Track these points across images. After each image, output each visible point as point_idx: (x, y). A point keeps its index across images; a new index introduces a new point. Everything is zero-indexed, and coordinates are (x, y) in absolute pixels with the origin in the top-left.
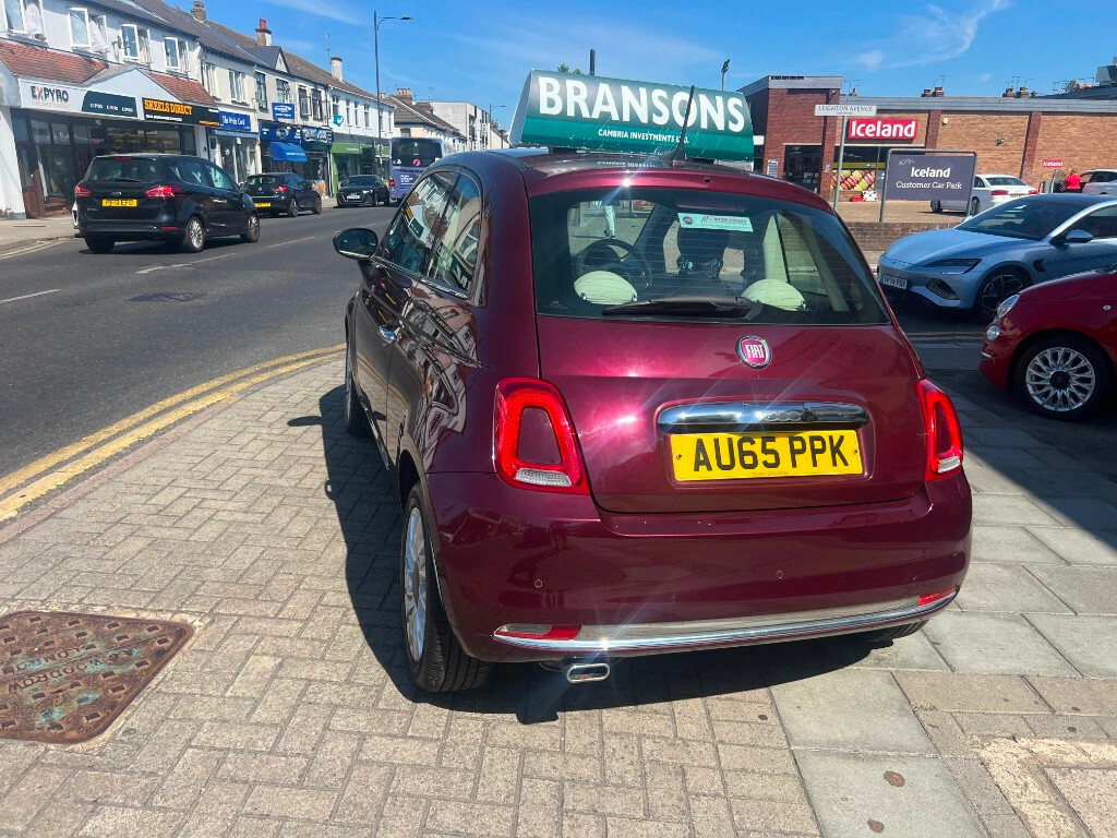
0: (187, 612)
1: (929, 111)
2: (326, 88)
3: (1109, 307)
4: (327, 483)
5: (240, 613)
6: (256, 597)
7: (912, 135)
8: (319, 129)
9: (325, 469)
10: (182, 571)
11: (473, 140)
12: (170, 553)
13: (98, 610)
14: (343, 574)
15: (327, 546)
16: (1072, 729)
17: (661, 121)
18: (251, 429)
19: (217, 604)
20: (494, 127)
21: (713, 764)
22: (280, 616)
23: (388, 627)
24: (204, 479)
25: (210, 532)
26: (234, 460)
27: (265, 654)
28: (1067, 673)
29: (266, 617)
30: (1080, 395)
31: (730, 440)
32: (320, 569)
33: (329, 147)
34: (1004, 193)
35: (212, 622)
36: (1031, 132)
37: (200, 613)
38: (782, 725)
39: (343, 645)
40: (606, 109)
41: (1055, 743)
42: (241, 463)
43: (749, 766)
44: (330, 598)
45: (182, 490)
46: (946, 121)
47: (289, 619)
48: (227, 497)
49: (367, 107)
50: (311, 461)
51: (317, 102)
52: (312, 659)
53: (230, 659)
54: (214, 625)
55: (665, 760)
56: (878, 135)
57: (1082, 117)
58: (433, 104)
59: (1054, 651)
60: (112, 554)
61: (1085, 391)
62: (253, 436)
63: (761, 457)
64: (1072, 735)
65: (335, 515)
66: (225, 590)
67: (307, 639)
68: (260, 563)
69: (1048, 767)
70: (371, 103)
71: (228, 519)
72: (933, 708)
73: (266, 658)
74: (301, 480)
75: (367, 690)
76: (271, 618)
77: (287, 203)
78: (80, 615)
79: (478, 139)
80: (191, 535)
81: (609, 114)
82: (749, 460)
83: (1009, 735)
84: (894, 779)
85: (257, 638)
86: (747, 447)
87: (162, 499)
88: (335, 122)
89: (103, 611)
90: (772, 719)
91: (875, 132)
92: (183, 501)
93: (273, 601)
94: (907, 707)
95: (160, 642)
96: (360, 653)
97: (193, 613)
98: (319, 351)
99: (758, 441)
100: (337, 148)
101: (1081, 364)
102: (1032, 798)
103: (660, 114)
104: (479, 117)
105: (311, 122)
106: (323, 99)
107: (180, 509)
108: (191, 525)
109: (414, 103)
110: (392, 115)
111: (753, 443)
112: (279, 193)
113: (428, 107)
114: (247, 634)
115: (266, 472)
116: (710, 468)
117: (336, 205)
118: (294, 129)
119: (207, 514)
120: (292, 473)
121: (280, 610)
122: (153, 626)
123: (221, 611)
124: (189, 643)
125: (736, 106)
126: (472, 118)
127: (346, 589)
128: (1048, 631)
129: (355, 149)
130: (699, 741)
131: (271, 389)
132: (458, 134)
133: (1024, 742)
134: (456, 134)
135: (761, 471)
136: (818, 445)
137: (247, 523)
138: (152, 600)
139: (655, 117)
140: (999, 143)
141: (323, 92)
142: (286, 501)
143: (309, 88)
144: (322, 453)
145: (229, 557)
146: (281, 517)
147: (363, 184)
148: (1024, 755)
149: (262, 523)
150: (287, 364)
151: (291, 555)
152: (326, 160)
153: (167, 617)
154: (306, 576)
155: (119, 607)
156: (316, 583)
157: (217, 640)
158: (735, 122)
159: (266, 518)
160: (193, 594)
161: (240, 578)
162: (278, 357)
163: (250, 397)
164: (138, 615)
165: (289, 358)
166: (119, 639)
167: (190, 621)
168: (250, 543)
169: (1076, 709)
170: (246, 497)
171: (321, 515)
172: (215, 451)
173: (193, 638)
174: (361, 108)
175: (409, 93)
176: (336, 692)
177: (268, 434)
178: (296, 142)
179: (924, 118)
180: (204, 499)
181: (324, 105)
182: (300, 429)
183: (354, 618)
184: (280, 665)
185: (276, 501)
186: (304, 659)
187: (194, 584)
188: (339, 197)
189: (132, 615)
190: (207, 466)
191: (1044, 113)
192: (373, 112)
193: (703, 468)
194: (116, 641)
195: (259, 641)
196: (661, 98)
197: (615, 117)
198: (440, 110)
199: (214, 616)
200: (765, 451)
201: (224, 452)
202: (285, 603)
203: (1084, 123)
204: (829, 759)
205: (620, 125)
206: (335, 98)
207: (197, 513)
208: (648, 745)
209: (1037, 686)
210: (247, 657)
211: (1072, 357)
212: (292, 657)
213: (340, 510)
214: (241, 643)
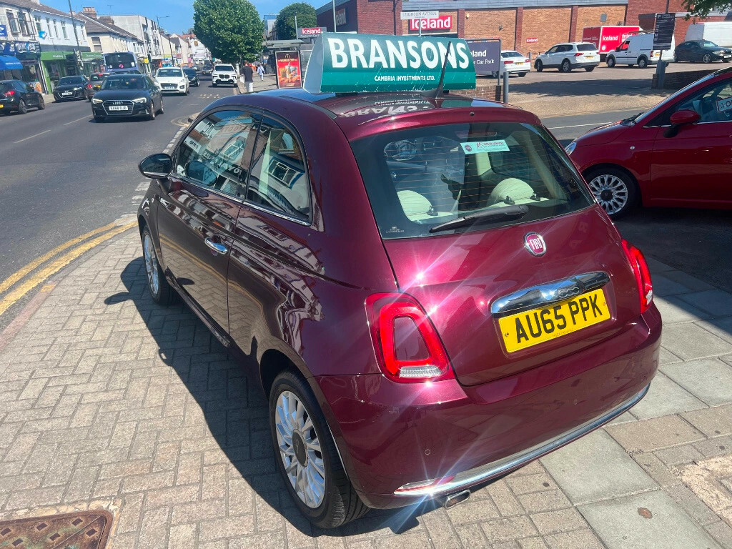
0: (99, 499)
1: (457, 10)
2: (29, 10)
3: (634, 148)
4: (160, 352)
5: (144, 488)
6: (151, 469)
7: (449, 26)
8: (28, 43)
9: (152, 339)
10: (78, 459)
11: (148, 43)
12: (60, 444)
13: (21, 514)
14: (209, 433)
15: (185, 409)
16: (722, 448)
17: (416, 65)
18: (78, 313)
19: (121, 485)
20: (162, 32)
21: (534, 533)
22: (177, 484)
23: (264, 474)
24: (57, 367)
25: (85, 416)
26: (75, 345)
27: (180, 523)
28: (700, 406)
29: (166, 487)
30: (619, 203)
31: (535, 314)
32: (189, 433)
33: (38, 56)
34: (511, 62)
35: (124, 503)
36: (518, 21)
37: (111, 497)
38: (560, 488)
39: (238, 499)
40: (378, 60)
41: (718, 460)
42: (83, 346)
43: (558, 528)
44: (209, 458)
45: (45, 381)
46: (468, 16)
47: (185, 485)
48: (85, 380)
49: (63, 23)
50: (137, 334)
51: (23, 22)
52: (219, 518)
53: (155, 535)
54: (126, 505)
55: (503, 538)
56: (428, 27)
57: (547, 10)
58: (113, 18)
59: (687, 392)
60: (10, 456)
61: (621, 201)
62: (82, 318)
63: (556, 322)
64: (724, 452)
65: (179, 380)
66: (122, 470)
67: (208, 500)
68: (139, 437)
69: (721, 479)
70: (66, 20)
71: (94, 401)
72: (640, 451)
73: (183, 527)
74: (138, 353)
75: (274, 535)
76: (171, 487)
77: (16, 103)
78: (8, 523)
79: (152, 42)
80: (70, 423)
81: (381, 63)
82: (549, 326)
83: (691, 461)
84: (645, 513)
85: (167, 509)
86: (546, 317)
87: (30, 392)
88: (40, 36)
89: (26, 513)
90: (552, 484)
91: (426, 26)
92: (50, 391)
93: (165, 471)
94: (626, 454)
95: (90, 533)
96: (254, 502)
97: (104, 499)
98: (98, 231)
99: (552, 311)
100: (45, 56)
101: (619, 185)
102: (725, 506)
103: (414, 60)
104: (150, 25)
105: (21, 37)
106: (28, 19)
107: (50, 399)
108: (65, 413)
109: (98, 18)
110: (84, 28)
111: (549, 313)
112: (9, 96)
113: (109, 20)
114: (158, 508)
115: (106, 351)
116: (527, 339)
117: (54, 100)
118: (8, 45)
119: (75, 399)
120: (128, 348)
121: (175, 478)
122: (75, 518)
123: (127, 491)
124: (113, 528)
125: (462, 49)
126: (145, 27)
127: (217, 447)
128: (675, 377)
129: (60, 56)
130: (516, 516)
131: (77, 272)
132: (136, 39)
133: (701, 464)
134: (134, 39)
135: (558, 333)
136: (585, 305)
137: (111, 401)
138: (65, 494)
139: (411, 62)
140: (501, 29)
141: (27, 14)
142: (135, 374)
143: (15, 12)
144: (143, 326)
145: (111, 436)
146: (137, 390)
147: (73, 83)
148: (706, 474)
149: (124, 398)
150: (76, 246)
151: (160, 423)
152: (37, 66)
153: (83, 507)
154: (181, 441)
155: (39, 506)
156: (192, 446)
157: (136, 520)
158: (463, 61)
159: (125, 393)
160: (96, 480)
161: (129, 455)
162: (67, 240)
163: (63, 283)
164: (58, 511)
165: (76, 241)
166: (53, 538)
167: (105, 506)
168: (123, 419)
169: (718, 432)
170: (100, 377)
171: (167, 382)
172: (56, 338)
173: (115, 522)
174: (58, 24)
175: (93, 10)
176: (252, 544)
177: (93, 315)
178: (12, 54)
179: (455, 14)
180: (66, 386)
181: (29, 24)
182: (117, 307)
183: (235, 472)
184: (198, 531)
185: (126, 375)
186: (213, 520)
187: (93, 470)
188: (55, 94)
189: (53, 512)
190: (55, 354)
191: (525, 8)
192: (69, 26)
193: (523, 339)
194: (50, 541)
195: (171, 512)
196: (413, 48)
197: (385, 65)
198: (119, 21)
199: (123, 498)
200: (557, 317)
201: (63, 338)
202: (176, 470)
203: (548, 13)
204: (601, 508)
205: (389, 71)
206: (38, 18)
207: (66, 400)
208: (487, 528)
209: (689, 419)
210: (168, 530)
211: (613, 180)
212: (203, 520)
213: (180, 374)
214: (156, 517)
